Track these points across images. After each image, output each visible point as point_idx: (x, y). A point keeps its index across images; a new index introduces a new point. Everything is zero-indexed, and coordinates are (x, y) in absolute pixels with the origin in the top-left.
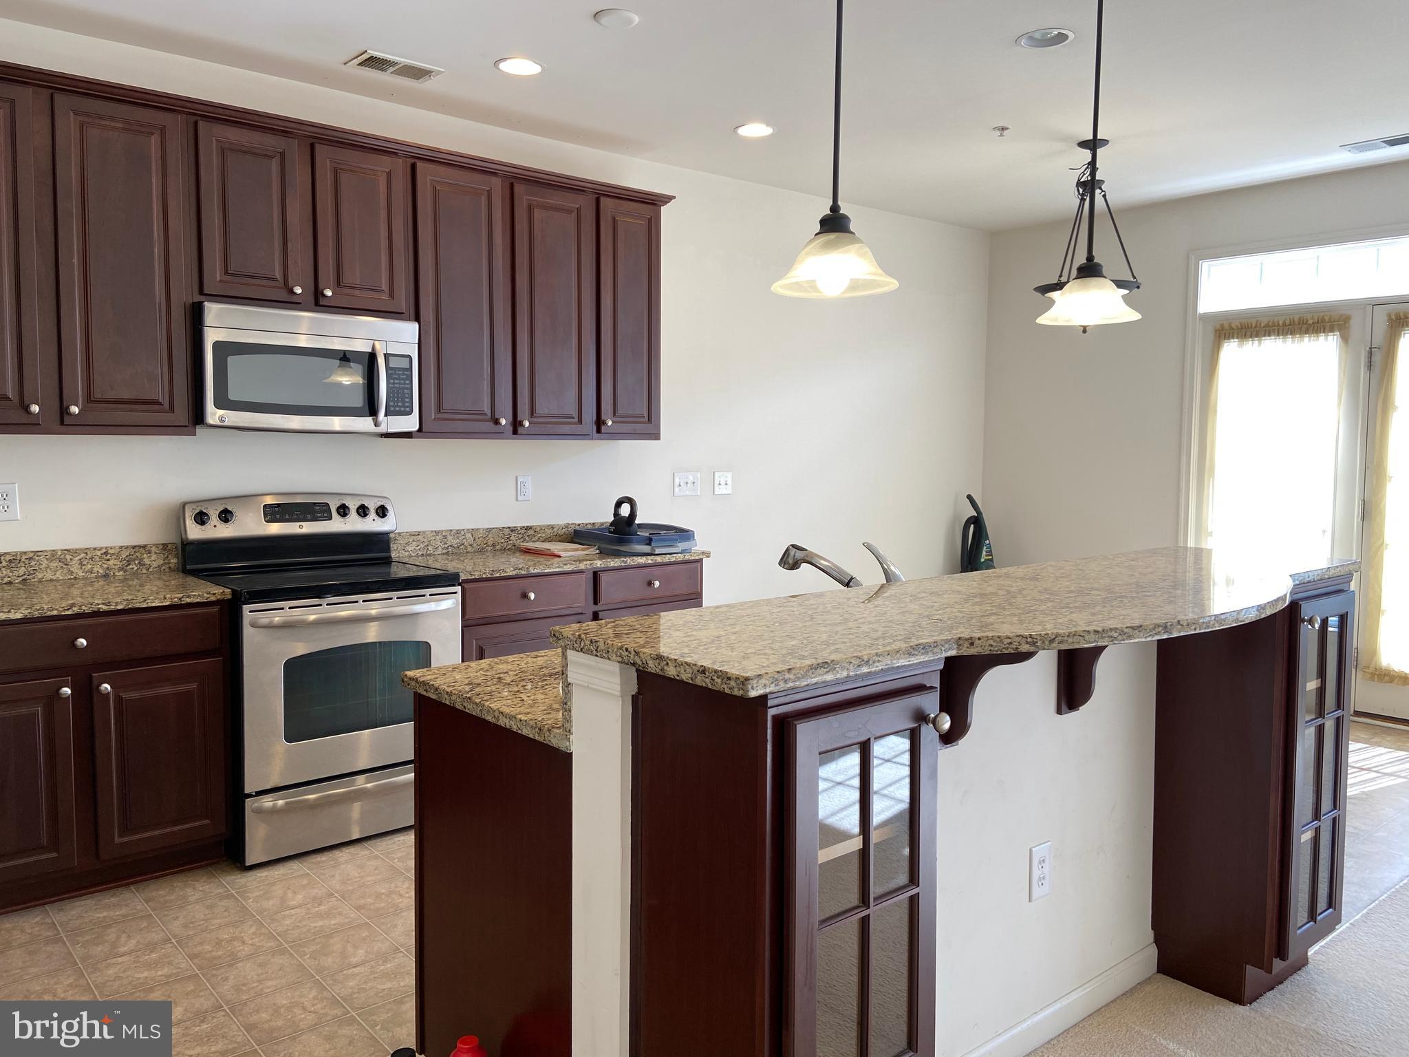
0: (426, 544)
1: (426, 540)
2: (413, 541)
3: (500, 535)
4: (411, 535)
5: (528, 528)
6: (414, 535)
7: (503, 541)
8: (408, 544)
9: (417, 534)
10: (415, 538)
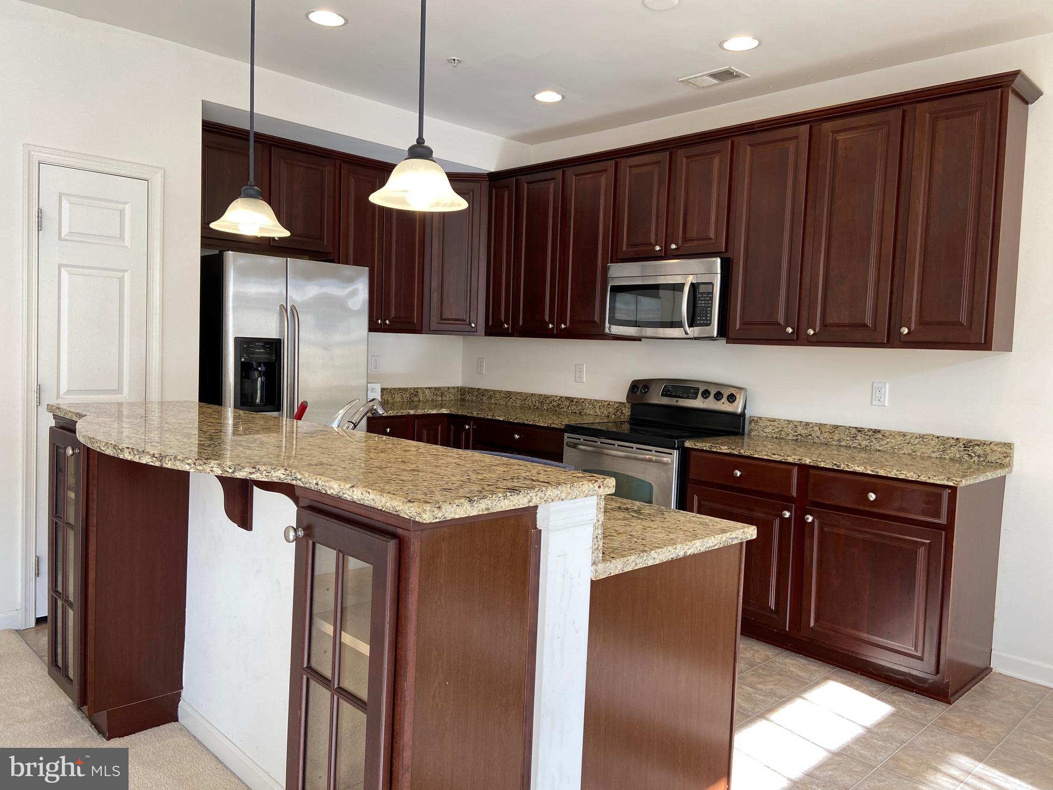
0: (779, 429)
1: (780, 426)
2: (770, 425)
3: (846, 433)
4: (769, 420)
5: (876, 431)
6: (771, 421)
7: (848, 438)
8: (766, 427)
9: (773, 420)
10: (772, 423)
